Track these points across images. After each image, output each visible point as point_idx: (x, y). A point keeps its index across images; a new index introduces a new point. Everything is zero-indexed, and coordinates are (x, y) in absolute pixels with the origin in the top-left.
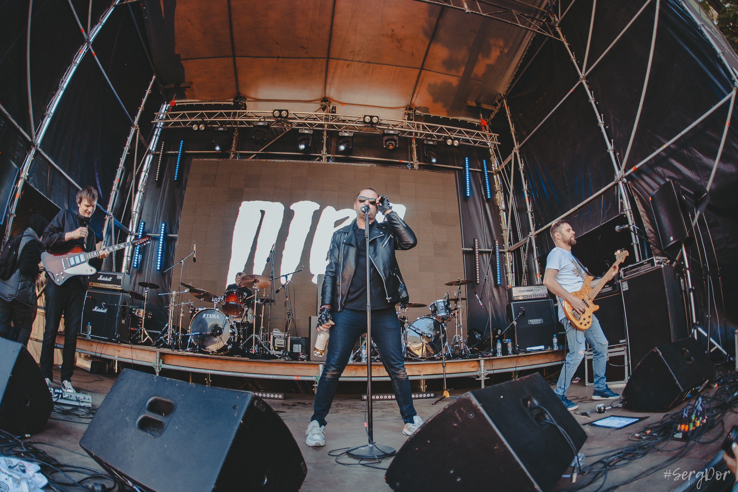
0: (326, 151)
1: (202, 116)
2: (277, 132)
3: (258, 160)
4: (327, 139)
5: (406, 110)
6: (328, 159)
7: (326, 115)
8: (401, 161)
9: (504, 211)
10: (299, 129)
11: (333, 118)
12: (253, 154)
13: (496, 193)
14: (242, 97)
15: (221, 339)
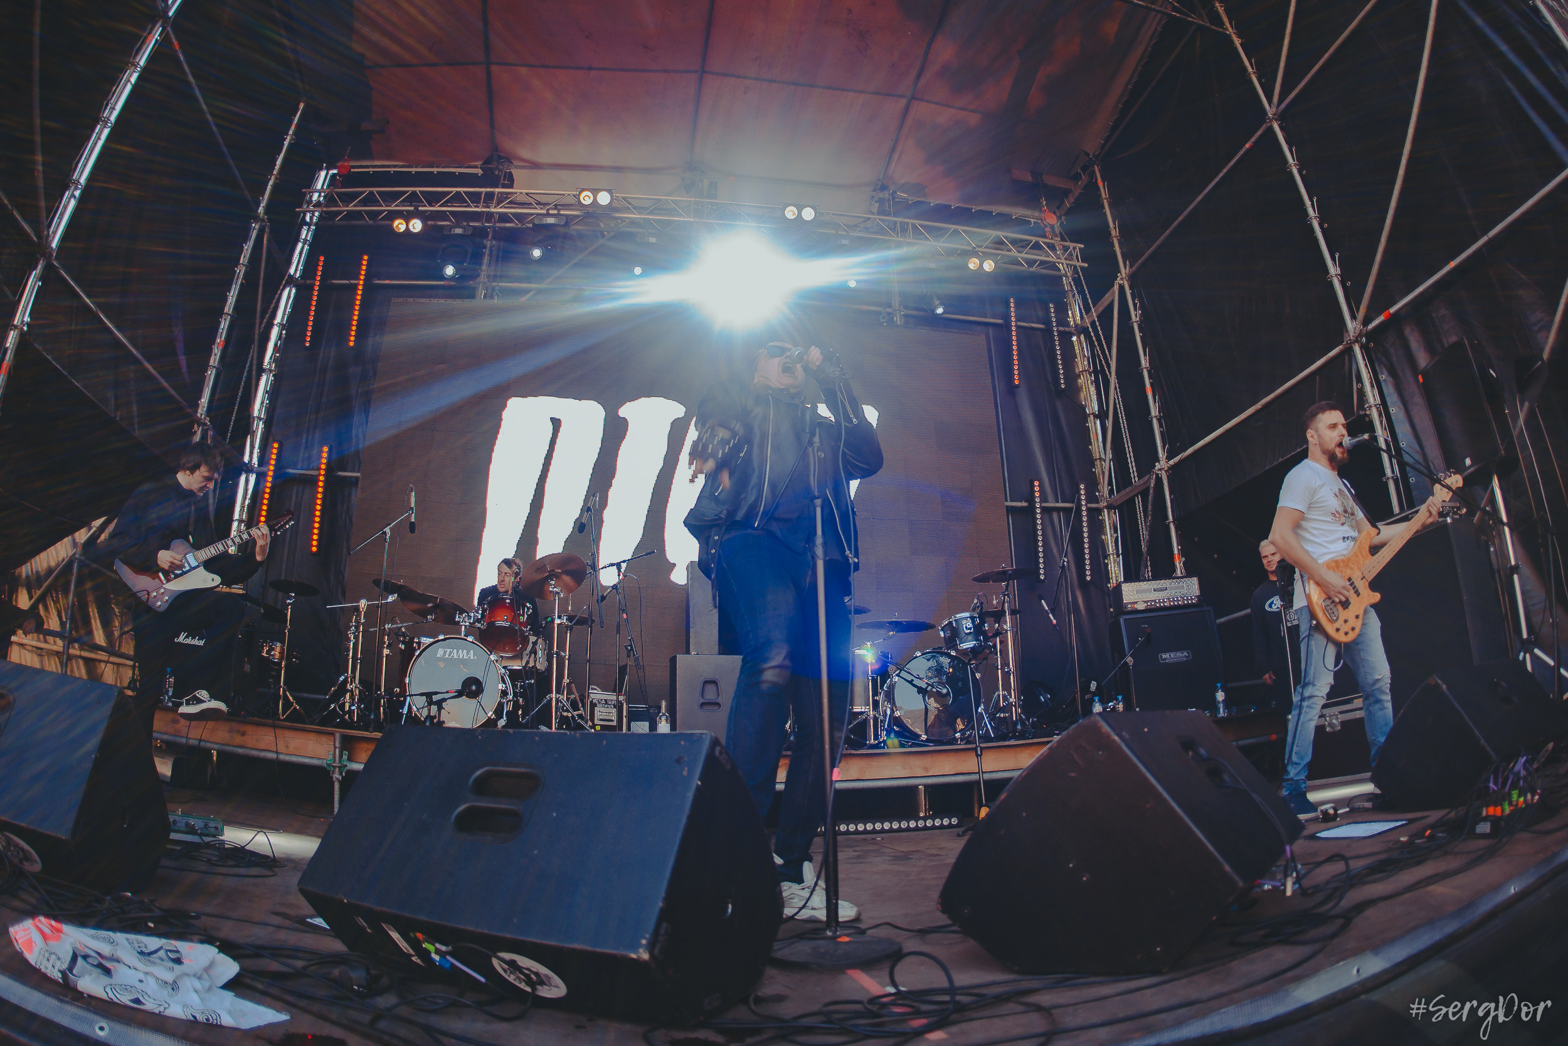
1: (413, 199)
2: (585, 239)
5: (874, 190)
7: (697, 203)
8: (864, 307)
9: (1096, 417)
10: (635, 233)
11: (711, 209)
12: (530, 289)
13: (1079, 376)
14: (504, 158)
15: (481, 705)
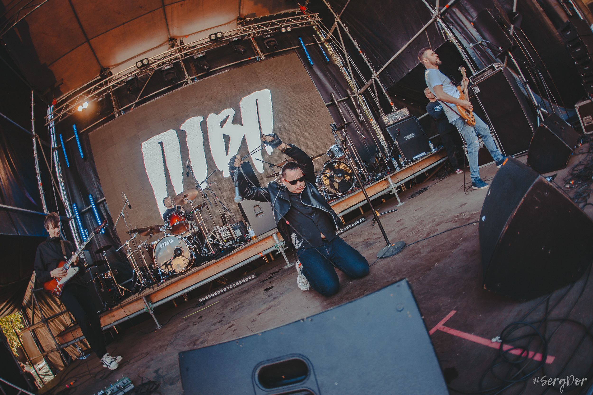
0: (189, 76)
1: (81, 97)
2: (144, 79)
3: (139, 107)
4: (185, 66)
5: (238, 21)
6: (193, 80)
7: (178, 49)
8: (249, 58)
9: (343, 66)
10: (161, 68)
11: (184, 48)
12: (133, 105)
13: (332, 56)
14: (106, 68)
15: (184, 257)
